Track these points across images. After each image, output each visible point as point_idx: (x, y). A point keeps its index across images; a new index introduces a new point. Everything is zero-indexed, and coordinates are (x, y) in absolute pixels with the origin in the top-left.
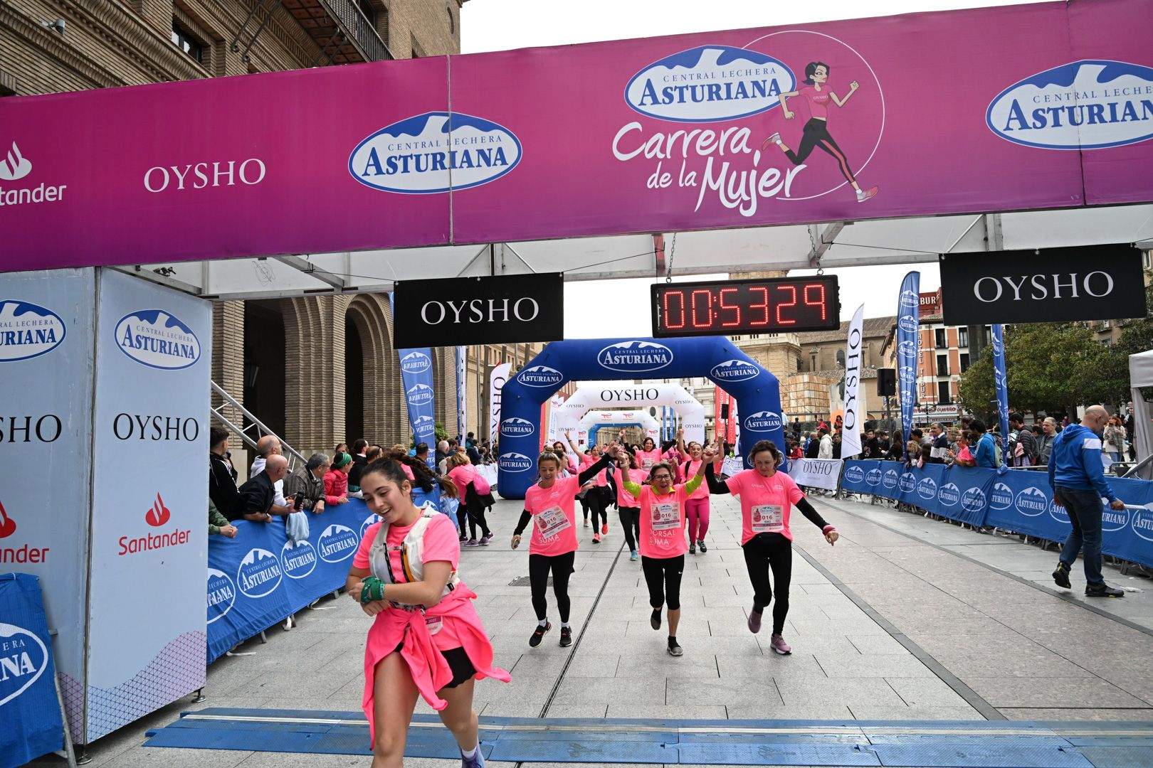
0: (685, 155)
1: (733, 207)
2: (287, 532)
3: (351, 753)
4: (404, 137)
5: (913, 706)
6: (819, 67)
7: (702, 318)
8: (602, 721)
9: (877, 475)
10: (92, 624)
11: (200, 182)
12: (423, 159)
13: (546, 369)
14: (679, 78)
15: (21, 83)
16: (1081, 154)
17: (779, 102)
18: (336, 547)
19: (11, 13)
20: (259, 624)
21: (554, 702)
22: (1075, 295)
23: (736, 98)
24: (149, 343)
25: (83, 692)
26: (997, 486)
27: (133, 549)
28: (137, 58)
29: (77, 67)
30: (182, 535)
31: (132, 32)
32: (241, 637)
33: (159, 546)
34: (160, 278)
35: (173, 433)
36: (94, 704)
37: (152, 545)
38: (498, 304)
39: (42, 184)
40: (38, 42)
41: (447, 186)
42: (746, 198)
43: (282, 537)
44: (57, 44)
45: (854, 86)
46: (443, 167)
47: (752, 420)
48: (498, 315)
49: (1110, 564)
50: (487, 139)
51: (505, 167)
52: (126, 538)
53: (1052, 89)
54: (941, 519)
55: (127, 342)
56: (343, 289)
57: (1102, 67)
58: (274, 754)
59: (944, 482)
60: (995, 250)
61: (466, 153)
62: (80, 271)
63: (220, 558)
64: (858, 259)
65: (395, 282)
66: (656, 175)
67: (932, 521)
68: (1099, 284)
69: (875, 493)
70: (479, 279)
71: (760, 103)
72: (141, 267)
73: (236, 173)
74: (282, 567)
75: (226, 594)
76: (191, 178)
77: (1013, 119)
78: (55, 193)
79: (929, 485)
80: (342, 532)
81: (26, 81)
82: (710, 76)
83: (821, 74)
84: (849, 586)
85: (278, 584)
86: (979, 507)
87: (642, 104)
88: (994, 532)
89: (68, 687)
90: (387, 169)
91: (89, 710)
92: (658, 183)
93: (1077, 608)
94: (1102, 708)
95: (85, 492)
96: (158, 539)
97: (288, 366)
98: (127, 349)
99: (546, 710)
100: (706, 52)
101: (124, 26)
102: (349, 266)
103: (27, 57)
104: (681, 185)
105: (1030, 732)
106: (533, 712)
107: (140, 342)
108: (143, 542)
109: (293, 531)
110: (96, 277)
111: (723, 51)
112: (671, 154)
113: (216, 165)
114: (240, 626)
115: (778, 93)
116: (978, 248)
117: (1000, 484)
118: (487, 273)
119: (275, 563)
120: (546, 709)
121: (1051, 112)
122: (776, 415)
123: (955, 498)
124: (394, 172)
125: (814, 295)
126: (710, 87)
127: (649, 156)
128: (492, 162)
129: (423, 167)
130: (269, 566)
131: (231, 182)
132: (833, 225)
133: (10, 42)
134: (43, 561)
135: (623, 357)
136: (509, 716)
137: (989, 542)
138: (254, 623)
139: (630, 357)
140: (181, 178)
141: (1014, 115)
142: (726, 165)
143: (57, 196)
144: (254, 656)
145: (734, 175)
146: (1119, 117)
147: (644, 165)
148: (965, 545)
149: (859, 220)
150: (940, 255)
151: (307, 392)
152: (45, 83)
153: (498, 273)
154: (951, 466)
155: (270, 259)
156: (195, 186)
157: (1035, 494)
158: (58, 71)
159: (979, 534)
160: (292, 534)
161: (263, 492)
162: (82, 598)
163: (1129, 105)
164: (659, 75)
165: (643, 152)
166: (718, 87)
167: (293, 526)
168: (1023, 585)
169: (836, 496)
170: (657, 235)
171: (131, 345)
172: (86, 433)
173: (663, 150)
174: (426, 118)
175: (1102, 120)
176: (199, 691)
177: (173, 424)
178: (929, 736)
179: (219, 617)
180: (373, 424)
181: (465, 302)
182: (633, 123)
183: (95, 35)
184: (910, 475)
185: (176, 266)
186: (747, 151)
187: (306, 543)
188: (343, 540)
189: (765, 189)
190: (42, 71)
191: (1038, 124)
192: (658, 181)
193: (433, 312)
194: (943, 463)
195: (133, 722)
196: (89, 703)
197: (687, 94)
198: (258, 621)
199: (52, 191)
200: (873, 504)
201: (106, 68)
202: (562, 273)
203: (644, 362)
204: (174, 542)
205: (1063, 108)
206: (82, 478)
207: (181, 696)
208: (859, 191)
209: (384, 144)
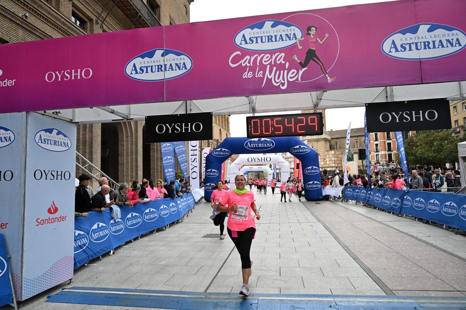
0: (258, 65)
1: (278, 85)
2: (112, 216)
3: (126, 305)
4: (146, 59)
5: (357, 289)
6: (313, 28)
7: (267, 130)
8: (229, 294)
9: (358, 192)
10: (24, 253)
11: (67, 78)
12: (154, 67)
13: (223, 149)
14: (256, 33)
15: (12, 39)
16: (421, 62)
17: (296, 42)
18: (133, 222)
19: (7, 11)
20: (98, 253)
21: (212, 286)
22: (422, 120)
23: (279, 41)
24: (49, 141)
25: (21, 280)
26: (405, 197)
27: (42, 223)
28: (57, 27)
29: (33, 32)
30: (63, 218)
31: (55, 17)
32: (91, 258)
33: (53, 222)
34: (55, 116)
35: (59, 177)
36: (25, 285)
37: (50, 222)
38: (186, 125)
39: (6, 79)
40: (18, 22)
41: (163, 78)
42: (283, 82)
43: (109, 217)
44: (25, 22)
45: (327, 35)
46: (162, 71)
47: (307, 170)
48: (186, 130)
49: (450, 230)
50: (179, 59)
51: (186, 70)
52: (39, 219)
53: (408, 35)
54: (383, 210)
55: (40, 141)
56: (127, 119)
57: (430, 26)
58: (96, 306)
59: (384, 195)
60: (390, 101)
61: (171, 65)
62: (21, 113)
63: (83, 226)
64: (334, 106)
65: (146, 117)
66: (246, 73)
67: (380, 211)
68: (431, 115)
69: (358, 200)
70: (179, 115)
71: (288, 43)
72: (46, 111)
73: (81, 74)
74: (109, 231)
75: (84, 241)
76: (63, 76)
77: (393, 48)
78: (11, 83)
79: (378, 197)
80: (136, 216)
81: (13, 37)
82: (268, 32)
83: (313, 31)
84: (340, 238)
85: (107, 237)
86: (398, 206)
87: (241, 44)
88: (404, 216)
89: (15, 278)
90: (140, 72)
91: (23, 287)
92: (247, 76)
93: (433, 248)
94: (436, 291)
95: (22, 201)
96: (53, 220)
97: (120, 149)
98: (40, 144)
99: (207, 290)
100: (266, 22)
101: (52, 15)
102: (130, 110)
103: (14, 28)
104: (256, 76)
105: (404, 301)
106: (202, 290)
107: (45, 141)
108: (46, 221)
109: (114, 215)
110: (27, 116)
111: (273, 22)
112: (253, 64)
113: (73, 71)
114: (90, 254)
115: (296, 39)
116: (384, 101)
117: (406, 196)
118: (184, 113)
119: (107, 228)
120: (208, 288)
121: (408, 45)
122: (317, 168)
123: (389, 202)
124: (143, 73)
125: (313, 121)
126: (268, 37)
127: (244, 65)
128: (181, 68)
129: (154, 71)
130: (104, 230)
131: (79, 78)
132: (320, 92)
133: (7, 22)
134: (6, 228)
135: (254, 144)
136: (192, 291)
137: (401, 220)
138: (96, 253)
139: (258, 145)
140: (60, 76)
141: (393, 46)
142: (275, 68)
143: (12, 84)
144: (95, 266)
145: (278, 72)
146: (437, 46)
147: (242, 69)
148: (391, 222)
149: (329, 90)
150: (366, 104)
151: (127, 159)
152: (21, 38)
153: (189, 112)
154: (387, 189)
155: (95, 108)
156: (65, 79)
157: (421, 200)
158: (26, 34)
159: (398, 217)
160: (114, 217)
161: (100, 200)
162: (20, 243)
163: (440, 41)
164: (248, 32)
165: (241, 63)
166: (272, 37)
167: (114, 213)
168: (412, 238)
169: (342, 201)
170: (248, 97)
171: (42, 142)
172: (22, 178)
173: (249, 62)
174: (154, 52)
175: (429, 48)
176: (71, 280)
177: (59, 173)
178: (362, 302)
179: (81, 250)
180: (155, 172)
181: (173, 124)
182: (237, 52)
183: (41, 19)
184: (371, 192)
185: (61, 111)
186: (283, 62)
187: (120, 220)
188: (136, 219)
189: (291, 78)
190: (20, 34)
191: (403, 50)
192: (247, 75)
193: (161, 129)
194: (384, 187)
195: (42, 292)
196: (23, 284)
197: (259, 40)
198: (98, 251)
199: (10, 82)
200: (356, 204)
201: (45, 32)
202: (212, 112)
203: (263, 146)
204: (60, 220)
205: (413, 43)
206: (21, 195)
207: (63, 282)
208: (329, 78)
209: (138, 62)
